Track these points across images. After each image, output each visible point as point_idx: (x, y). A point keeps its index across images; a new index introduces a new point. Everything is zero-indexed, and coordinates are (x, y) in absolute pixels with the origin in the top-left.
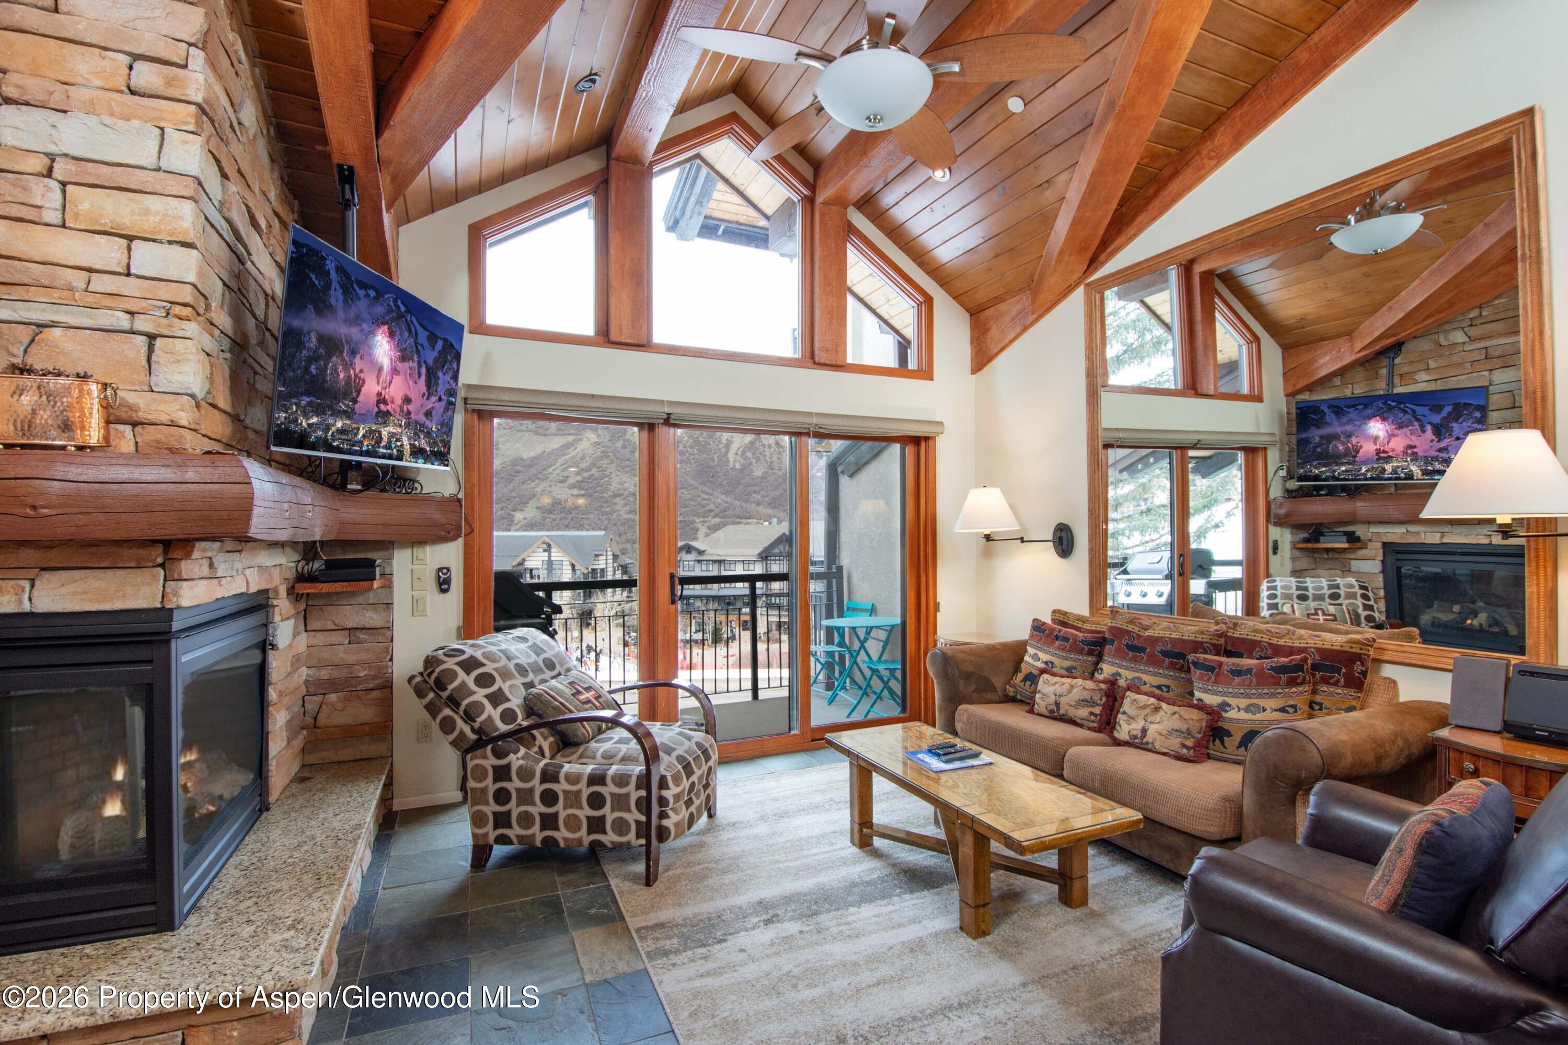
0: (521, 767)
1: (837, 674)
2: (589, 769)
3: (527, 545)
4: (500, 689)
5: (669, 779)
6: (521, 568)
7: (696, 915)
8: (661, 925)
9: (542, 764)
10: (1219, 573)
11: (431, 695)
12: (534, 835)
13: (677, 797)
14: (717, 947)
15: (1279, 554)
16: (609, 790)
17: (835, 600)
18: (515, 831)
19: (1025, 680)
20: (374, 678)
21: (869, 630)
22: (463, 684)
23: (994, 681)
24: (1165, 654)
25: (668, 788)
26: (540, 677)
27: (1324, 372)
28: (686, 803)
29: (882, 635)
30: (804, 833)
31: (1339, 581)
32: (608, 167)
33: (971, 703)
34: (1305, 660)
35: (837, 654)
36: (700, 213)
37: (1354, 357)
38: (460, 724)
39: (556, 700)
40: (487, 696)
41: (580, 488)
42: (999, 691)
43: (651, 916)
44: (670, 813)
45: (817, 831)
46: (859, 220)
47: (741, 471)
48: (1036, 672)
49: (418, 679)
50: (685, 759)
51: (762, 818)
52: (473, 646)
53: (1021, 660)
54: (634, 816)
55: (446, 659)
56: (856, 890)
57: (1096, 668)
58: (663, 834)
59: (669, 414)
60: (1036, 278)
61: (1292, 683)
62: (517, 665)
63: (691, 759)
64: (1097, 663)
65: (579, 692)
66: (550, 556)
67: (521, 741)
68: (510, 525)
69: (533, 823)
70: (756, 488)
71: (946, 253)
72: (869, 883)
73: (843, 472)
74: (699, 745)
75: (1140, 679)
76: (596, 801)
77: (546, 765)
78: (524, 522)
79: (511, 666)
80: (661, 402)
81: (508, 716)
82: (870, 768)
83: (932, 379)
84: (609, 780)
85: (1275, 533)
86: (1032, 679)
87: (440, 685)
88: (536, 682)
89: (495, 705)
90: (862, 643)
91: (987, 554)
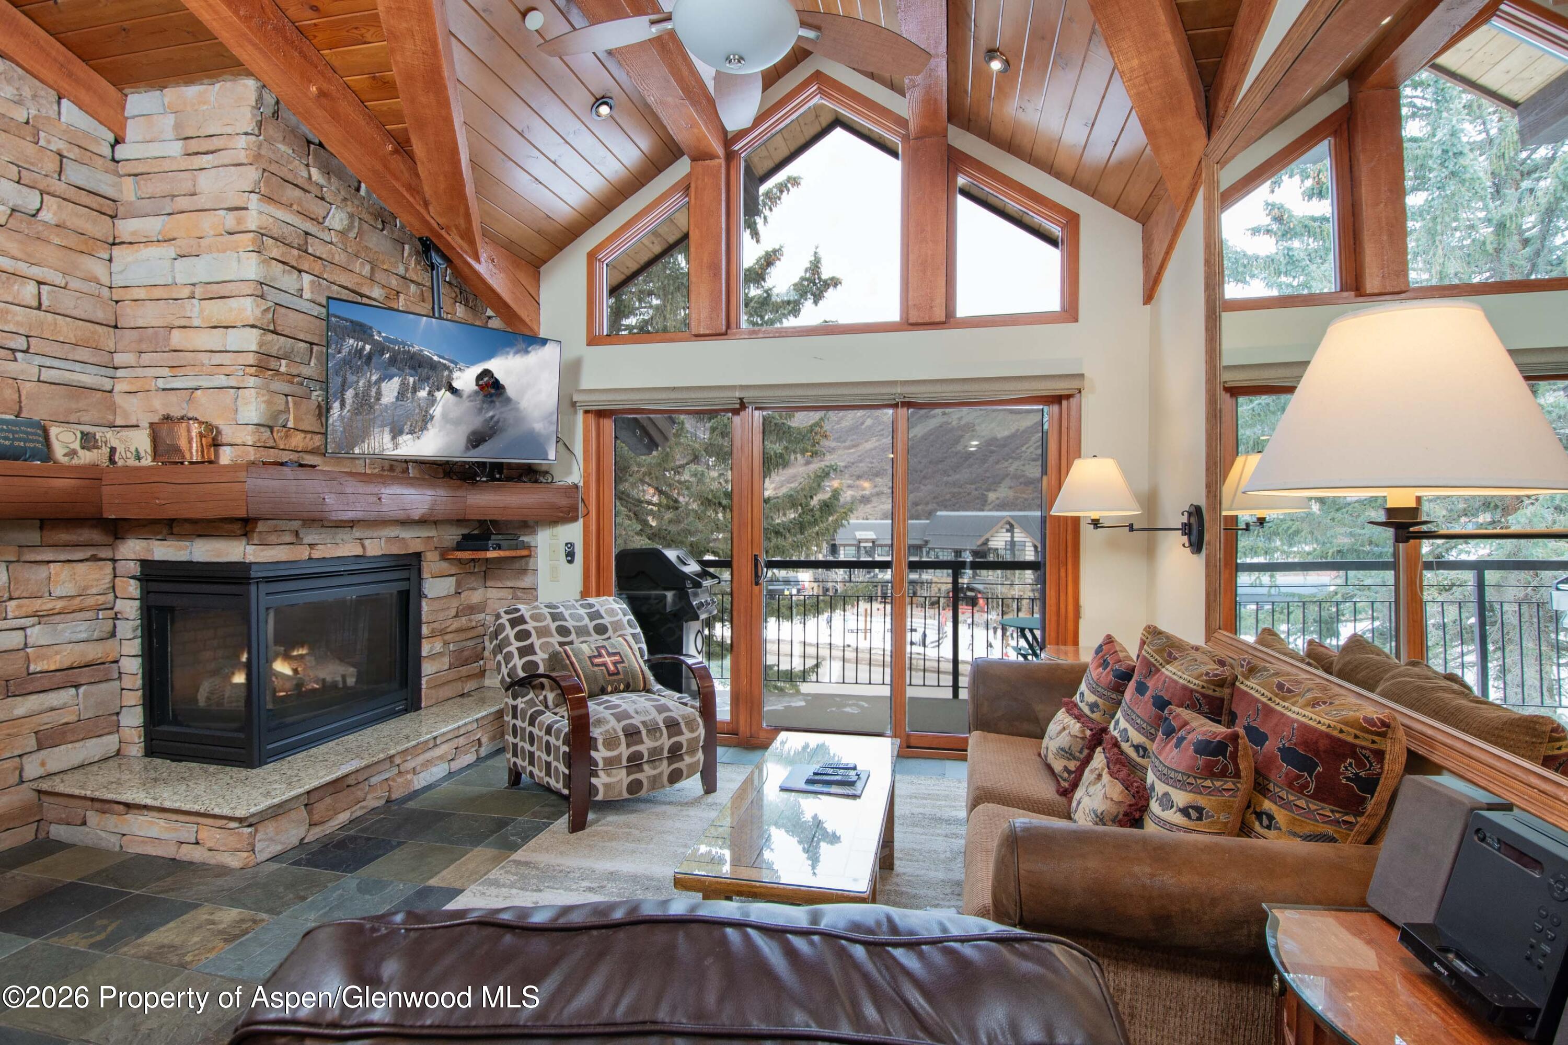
2: (551, 720)
3: (992, 524)
4: (532, 644)
5: (600, 742)
6: (985, 548)
8: (528, 864)
12: (526, 767)
16: (552, 741)
18: (519, 761)
22: (507, 636)
26: (582, 639)
33: (994, 731)
40: (518, 648)
42: (1042, 722)
50: (635, 728)
54: (562, 768)
57: (1117, 709)
59: (741, 399)
64: (1120, 703)
65: (599, 656)
66: (1012, 537)
68: (983, 505)
77: (535, 711)
78: (997, 502)
81: (529, 667)
83: (1075, 320)
84: (553, 732)
88: (576, 642)
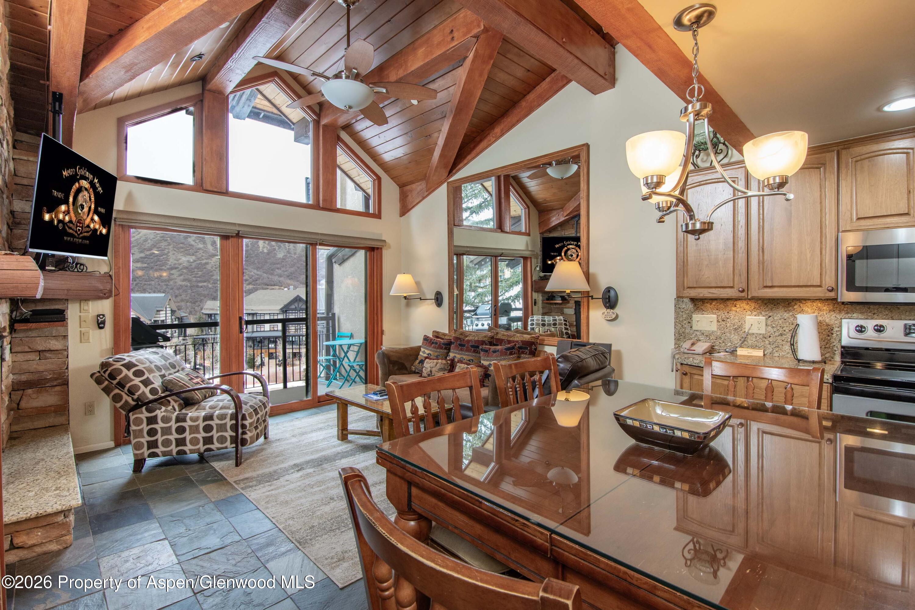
0: (163, 417)
1: (332, 372)
2: (203, 414)
4: (148, 378)
5: (247, 415)
7: (263, 473)
8: (247, 479)
9: (176, 414)
10: (513, 314)
11: (106, 383)
12: (172, 450)
13: (251, 424)
14: (275, 481)
15: (537, 305)
16: (214, 423)
17: (331, 332)
18: (161, 449)
19: (419, 363)
20: (56, 379)
21: (350, 346)
22: (126, 376)
23: (406, 364)
24: (472, 346)
25: (246, 420)
26: (168, 372)
27: (553, 224)
28: (255, 427)
29: (356, 349)
30: (314, 439)
31: (557, 318)
32: (203, 93)
33: (396, 375)
34: (515, 345)
35: (332, 360)
36: (249, 106)
37: (564, 219)
38: (125, 397)
39: (181, 382)
40: (141, 382)
41: (143, 262)
42: (408, 369)
43: (239, 477)
44: (248, 432)
45: (321, 438)
46: (344, 135)
47: (268, 254)
48: (423, 359)
49: (98, 374)
50: (254, 407)
51: (293, 436)
52: (128, 356)
53: (419, 354)
54: (229, 434)
55: (114, 363)
56: (339, 455)
57: (447, 354)
58: (244, 442)
59: (239, 231)
60: (427, 175)
61: (511, 354)
62: (155, 366)
63: (257, 407)
64: (448, 353)
65: (192, 379)
67: (162, 404)
69: (171, 444)
70: (279, 266)
71: (388, 157)
72: (346, 452)
73: (335, 262)
74: (260, 401)
75: (463, 358)
76: (208, 429)
77: (178, 414)
79: (153, 366)
80: (234, 224)
81: (153, 391)
82: (347, 403)
83: (380, 218)
84: (215, 418)
85: (535, 295)
86: (422, 362)
87: (112, 376)
88: (167, 375)
89: (146, 386)
90: (346, 353)
91: (408, 305)
